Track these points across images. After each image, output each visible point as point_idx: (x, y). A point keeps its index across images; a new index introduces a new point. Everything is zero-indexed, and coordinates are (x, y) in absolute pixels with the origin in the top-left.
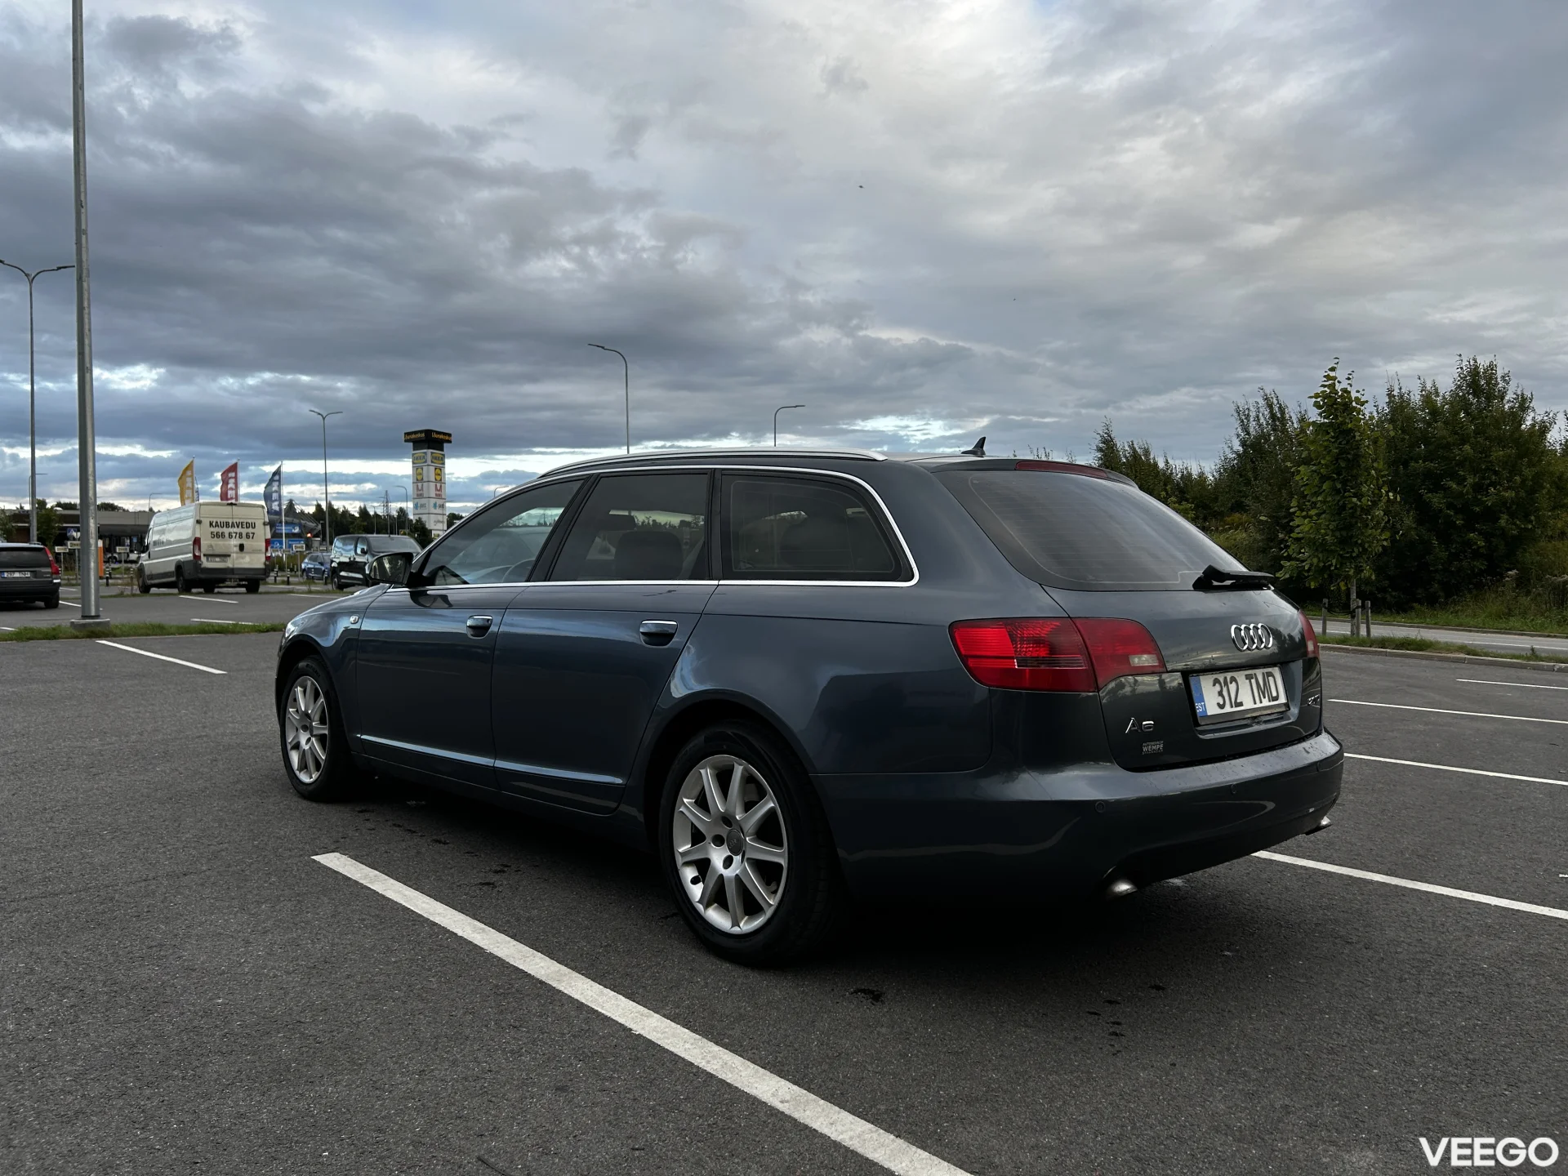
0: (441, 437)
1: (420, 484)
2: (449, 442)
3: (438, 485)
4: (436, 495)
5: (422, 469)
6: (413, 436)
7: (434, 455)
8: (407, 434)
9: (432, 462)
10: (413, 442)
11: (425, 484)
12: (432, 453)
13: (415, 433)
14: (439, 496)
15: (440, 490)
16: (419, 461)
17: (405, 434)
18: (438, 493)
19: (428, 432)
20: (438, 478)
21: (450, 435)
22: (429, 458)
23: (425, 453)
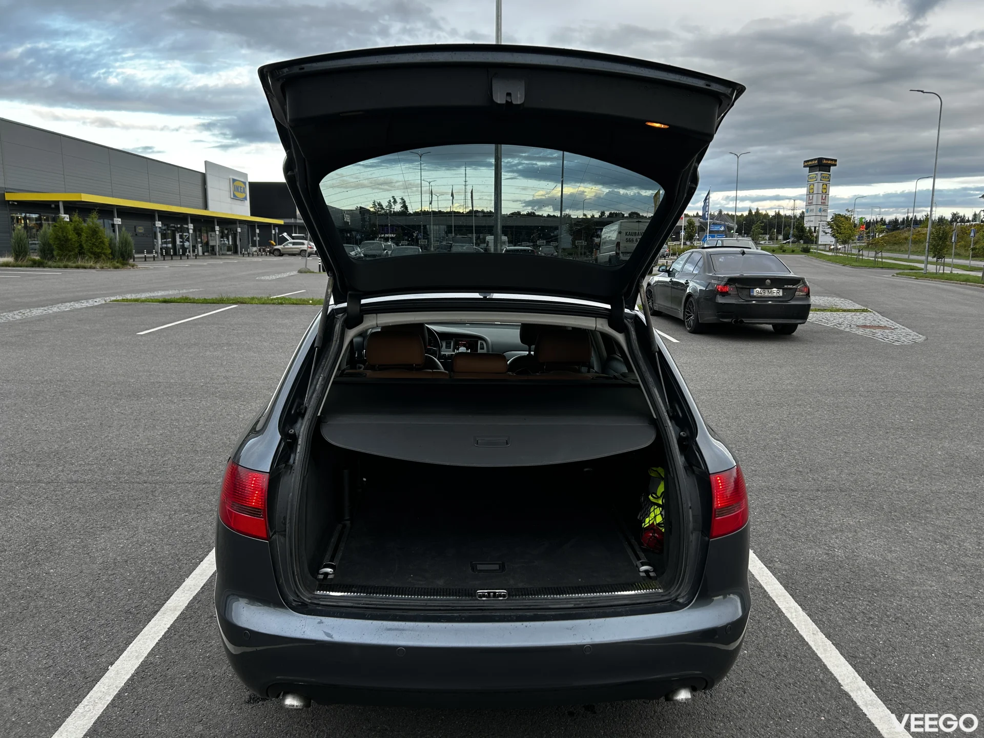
0: (829, 162)
1: (811, 196)
2: (835, 165)
3: (824, 196)
4: (822, 202)
5: (814, 185)
6: (810, 163)
7: (823, 175)
8: (806, 162)
9: (821, 180)
10: (810, 167)
11: (815, 196)
12: (821, 174)
13: (811, 160)
14: (823, 204)
15: (825, 199)
16: (812, 180)
17: (804, 161)
18: (823, 201)
19: (820, 160)
20: (824, 191)
21: (836, 161)
22: (819, 177)
23: (817, 174)
